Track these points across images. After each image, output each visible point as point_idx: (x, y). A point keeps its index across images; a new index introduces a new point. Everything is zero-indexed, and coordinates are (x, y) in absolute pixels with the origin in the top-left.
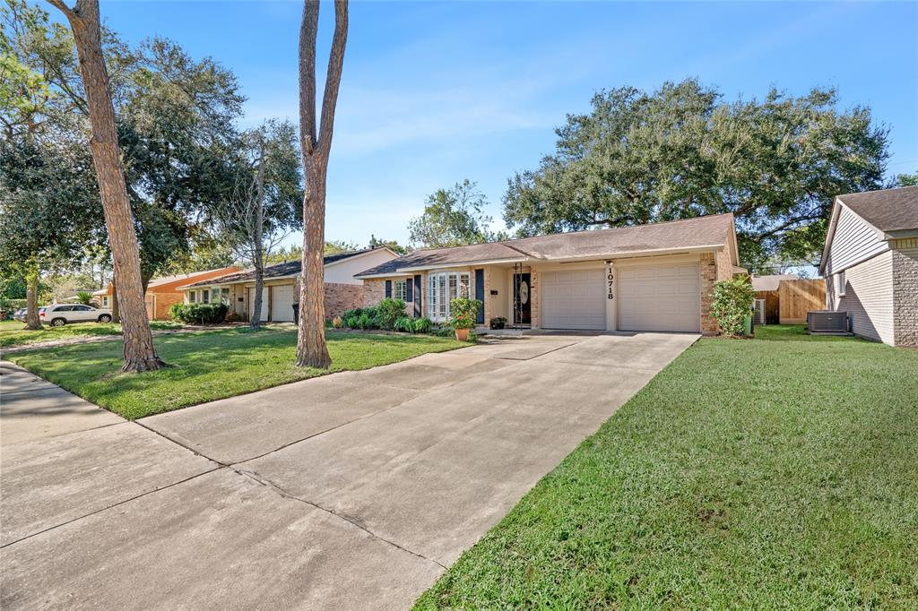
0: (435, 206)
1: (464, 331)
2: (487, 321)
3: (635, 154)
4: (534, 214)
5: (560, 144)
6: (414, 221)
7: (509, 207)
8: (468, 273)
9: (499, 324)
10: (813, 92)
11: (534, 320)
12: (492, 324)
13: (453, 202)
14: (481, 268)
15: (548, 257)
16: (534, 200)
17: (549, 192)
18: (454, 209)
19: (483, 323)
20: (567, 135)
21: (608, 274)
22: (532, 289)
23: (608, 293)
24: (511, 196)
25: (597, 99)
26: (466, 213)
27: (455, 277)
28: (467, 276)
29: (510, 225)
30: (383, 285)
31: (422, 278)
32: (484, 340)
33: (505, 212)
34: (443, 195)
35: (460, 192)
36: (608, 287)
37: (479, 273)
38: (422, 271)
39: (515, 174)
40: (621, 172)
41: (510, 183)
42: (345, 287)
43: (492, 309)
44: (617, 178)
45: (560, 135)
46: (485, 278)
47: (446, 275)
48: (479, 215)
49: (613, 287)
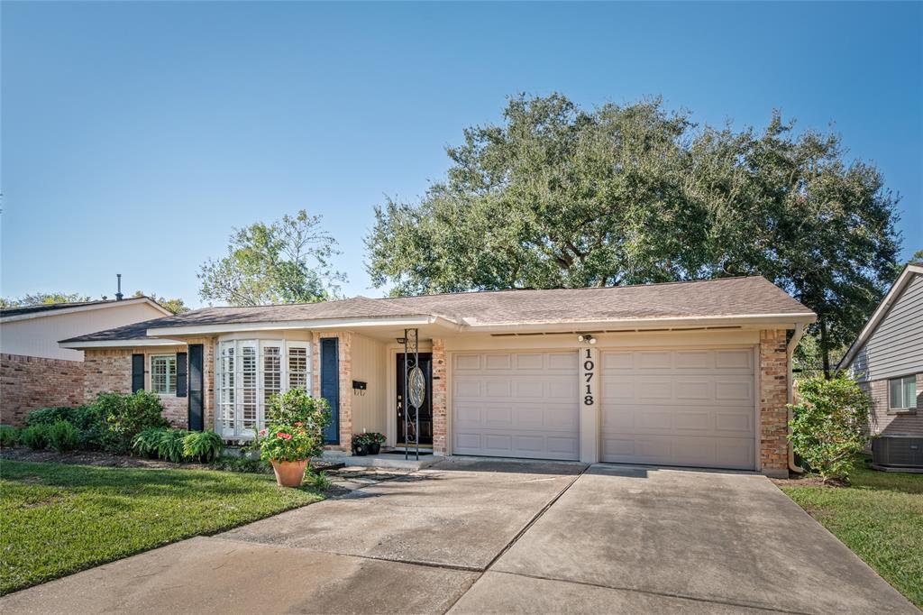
0: (248, 248)
1: (293, 465)
2: (346, 439)
3: (585, 184)
4: (423, 265)
5: (454, 174)
6: (209, 266)
7: (378, 253)
8: (305, 345)
9: (368, 446)
10: (809, 140)
11: (438, 439)
12: (355, 445)
13: (282, 245)
14: (332, 335)
15: (471, 321)
16: (423, 242)
17: (446, 231)
18: (284, 256)
19: (337, 442)
20: (466, 162)
21: (583, 358)
22: (435, 382)
23: (584, 393)
24: (381, 237)
25: (514, 109)
26: (302, 265)
27: (276, 350)
28: (303, 351)
29: (379, 281)
30: (126, 363)
31: (206, 351)
32: (339, 483)
33: (370, 262)
34: (264, 234)
35: (292, 230)
36: (583, 384)
37: (329, 346)
38: (205, 336)
39: (387, 202)
40: (564, 210)
41: (379, 214)
42: (52, 366)
43: (356, 415)
44: (558, 217)
45: (456, 159)
46: (342, 357)
47: (259, 348)
48: (324, 270)
49: (593, 383)
